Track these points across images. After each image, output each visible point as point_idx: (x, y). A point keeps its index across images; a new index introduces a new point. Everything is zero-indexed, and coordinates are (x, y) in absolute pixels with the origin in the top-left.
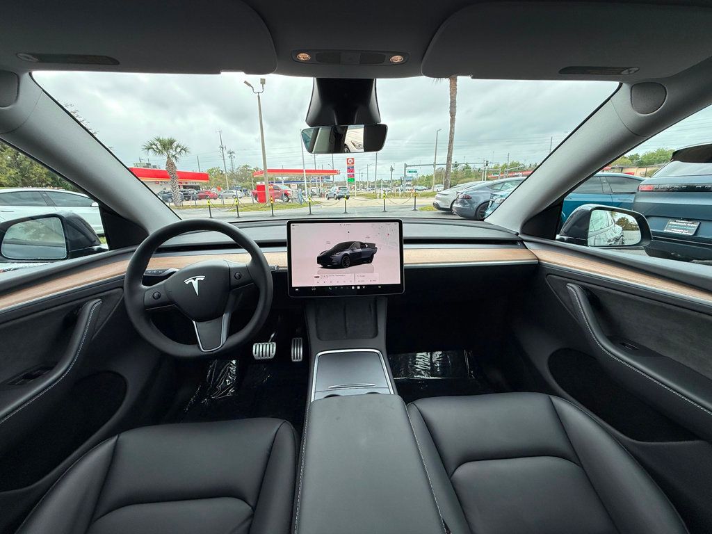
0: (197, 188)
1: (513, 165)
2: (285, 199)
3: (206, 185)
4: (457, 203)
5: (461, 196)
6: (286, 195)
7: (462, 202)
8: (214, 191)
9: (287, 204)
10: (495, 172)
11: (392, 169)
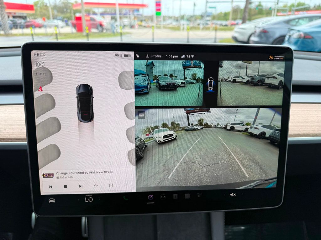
0: (24, 18)
1: (299, 5)
2: (100, 29)
3: (33, 15)
4: (255, 36)
5: (258, 30)
6: (101, 25)
7: (260, 36)
8: (39, 21)
9: (102, 34)
10: (284, 11)
11: (195, 5)
